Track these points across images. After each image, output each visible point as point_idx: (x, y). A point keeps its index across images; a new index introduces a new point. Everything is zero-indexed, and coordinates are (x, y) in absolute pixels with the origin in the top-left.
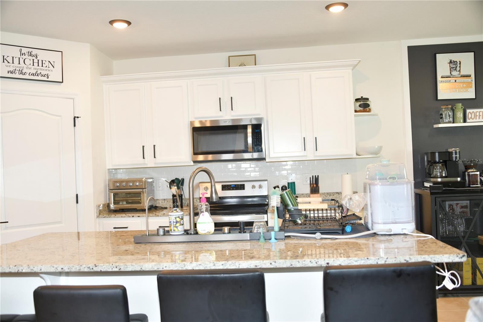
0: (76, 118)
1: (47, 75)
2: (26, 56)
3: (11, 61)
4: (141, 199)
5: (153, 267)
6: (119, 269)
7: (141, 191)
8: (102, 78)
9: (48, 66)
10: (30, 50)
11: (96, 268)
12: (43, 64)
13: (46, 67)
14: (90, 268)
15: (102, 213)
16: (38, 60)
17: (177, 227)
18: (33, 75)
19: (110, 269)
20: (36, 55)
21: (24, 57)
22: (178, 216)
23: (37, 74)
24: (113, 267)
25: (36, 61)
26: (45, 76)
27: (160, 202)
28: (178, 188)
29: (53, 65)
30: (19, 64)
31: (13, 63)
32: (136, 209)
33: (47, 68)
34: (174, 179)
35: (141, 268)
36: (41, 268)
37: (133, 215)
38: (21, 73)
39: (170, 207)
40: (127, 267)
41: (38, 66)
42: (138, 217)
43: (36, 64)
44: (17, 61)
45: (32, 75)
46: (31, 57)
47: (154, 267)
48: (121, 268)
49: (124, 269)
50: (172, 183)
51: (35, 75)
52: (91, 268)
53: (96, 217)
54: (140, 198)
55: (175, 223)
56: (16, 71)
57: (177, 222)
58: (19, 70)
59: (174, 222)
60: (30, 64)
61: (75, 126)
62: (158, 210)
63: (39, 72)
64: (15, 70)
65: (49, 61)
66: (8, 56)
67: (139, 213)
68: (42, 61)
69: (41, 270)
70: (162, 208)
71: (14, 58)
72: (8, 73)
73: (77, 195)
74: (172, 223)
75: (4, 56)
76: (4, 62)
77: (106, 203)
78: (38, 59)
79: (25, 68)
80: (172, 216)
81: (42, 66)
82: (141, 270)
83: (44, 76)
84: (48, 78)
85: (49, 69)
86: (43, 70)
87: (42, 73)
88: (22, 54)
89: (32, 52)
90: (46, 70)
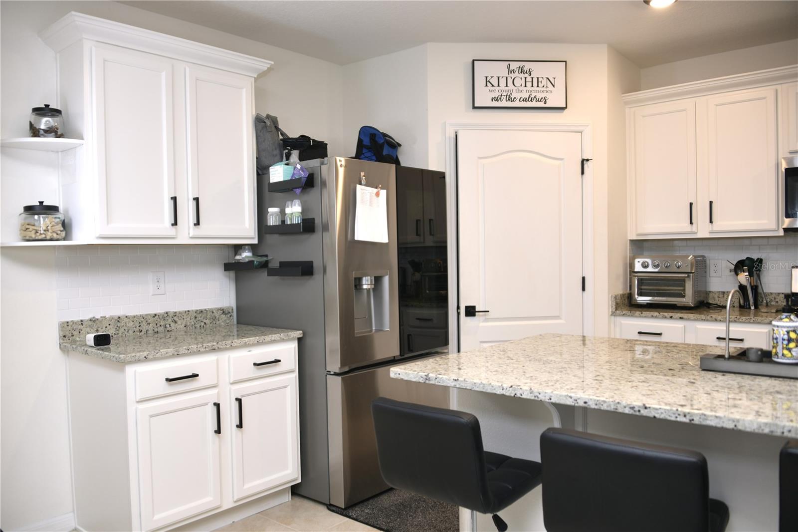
0: (585, 162)
1: (545, 99)
2: (517, 74)
3: (496, 84)
4: (684, 290)
5: (760, 427)
6: (691, 420)
7: (686, 277)
8: (623, 97)
9: (545, 86)
10: (522, 64)
11: (646, 411)
12: (539, 83)
13: (543, 87)
14: (635, 409)
15: (619, 308)
16: (532, 78)
17: (790, 350)
18: (525, 100)
19: (671, 417)
20: (529, 71)
21: (513, 75)
22: (792, 329)
23: (530, 99)
24: (679, 415)
25: (529, 79)
26: (542, 100)
27: (716, 296)
28: (751, 275)
29: (553, 83)
30: (507, 86)
31: (499, 86)
32: (676, 305)
33: (544, 89)
34: (745, 259)
35: (736, 426)
36: (551, 396)
37: (671, 314)
38: (510, 99)
39: (734, 306)
40: (706, 419)
41: (532, 86)
42: (681, 318)
43: (529, 84)
44: (503, 82)
45: (523, 100)
46: (522, 75)
47: (762, 428)
48: (695, 419)
49: (700, 422)
50: (740, 265)
51: (528, 100)
52: (637, 409)
53: (610, 313)
54: (682, 288)
55: (785, 342)
56: (502, 97)
57: (790, 340)
58: (507, 95)
59: (783, 340)
60: (521, 85)
61: (583, 173)
62: (712, 310)
63: (533, 96)
64: (501, 95)
65: (547, 78)
66: (492, 77)
67: (682, 313)
68: (538, 78)
69: (550, 399)
70: (720, 306)
71: (500, 78)
72: (492, 101)
73: (584, 279)
74: (780, 341)
75: (486, 77)
76: (486, 86)
77: (625, 292)
78: (532, 76)
79: (514, 91)
80: (780, 329)
81: (538, 86)
82: (735, 428)
83: (540, 101)
84: (545, 103)
85: (547, 89)
86: (539, 92)
87: (537, 97)
88: (511, 72)
89: (524, 66)
90: (543, 92)
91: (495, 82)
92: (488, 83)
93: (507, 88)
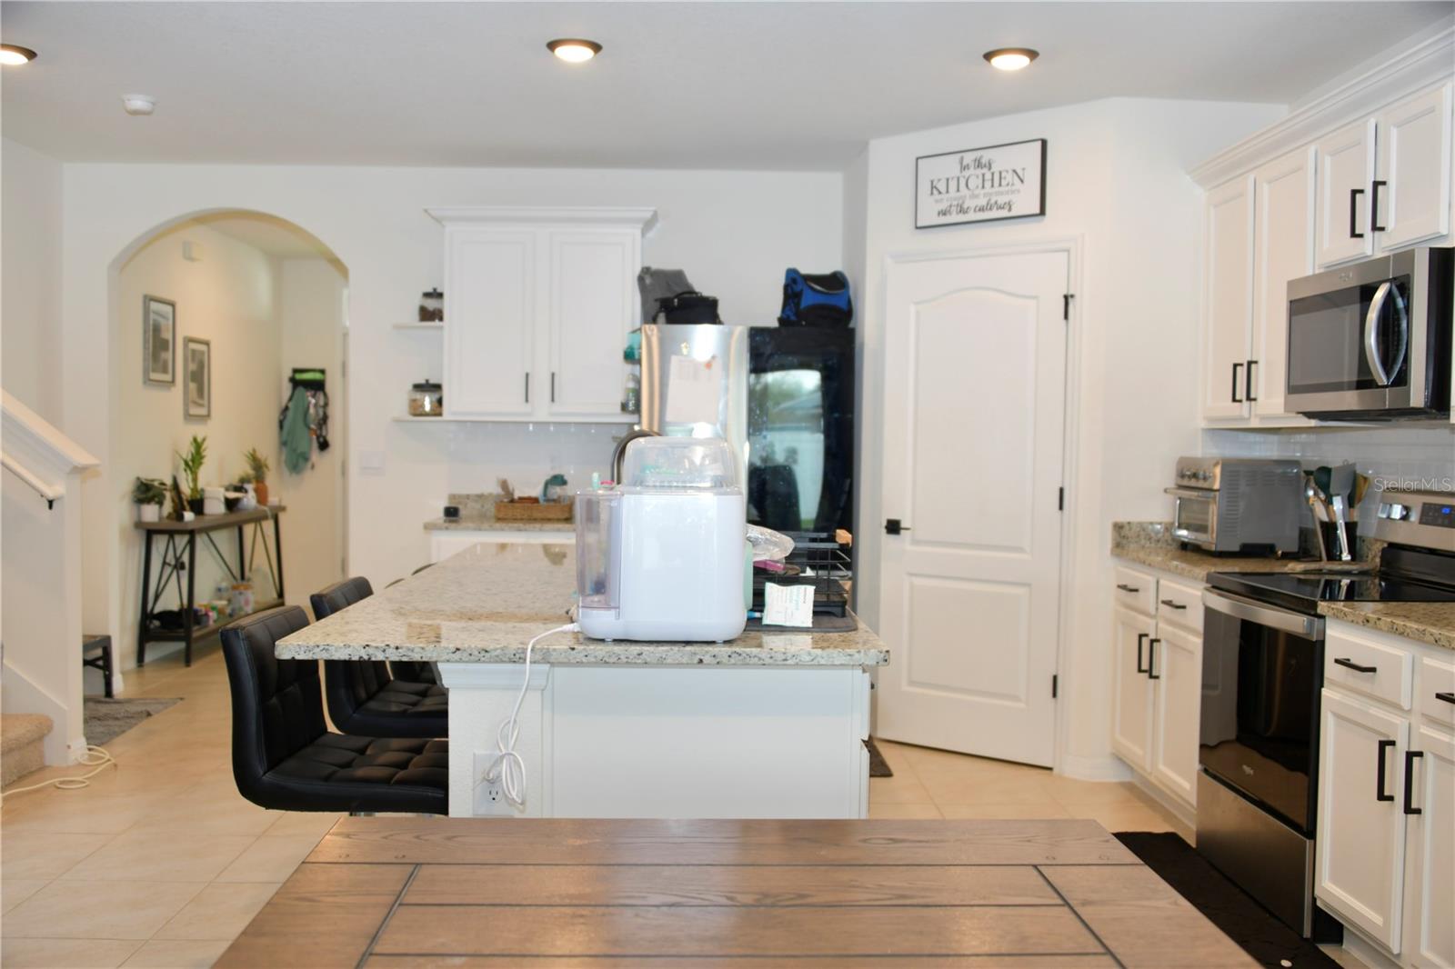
0: (1071, 299)
1: (1009, 203)
2: (972, 171)
3: (944, 189)
9: (1010, 183)
10: (978, 154)
12: (1003, 181)
13: (1008, 185)
16: (993, 174)
18: (982, 209)
20: (989, 163)
21: (966, 173)
23: (989, 206)
25: (988, 176)
26: (1005, 206)
29: (1015, 175)
30: (958, 191)
31: (947, 192)
33: (1009, 188)
38: (962, 210)
41: (992, 186)
43: (988, 184)
44: (953, 185)
45: (980, 210)
46: (979, 172)
51: (987, 208)
56: (951, 209)
58: (958, 205)
60: (977, 187)
61: (1065, 317)
63: (993, 201)
64: (951, 206)
65: (1014, 171)
66: (939, 180)
68: (1000, 173)
71: (950, 180)
72: (939, 215)
73: (1062, 490)
75: (932, 182)
76: (932, 193)
79: (968, 197)
81: (1000, 185)
83: (1003, 207)
84: (1010, 210)
85: (1014, 188)
86: (1002, 193)
87: (999, 203)
88: (964, 168)
89: (981, 157)
90: (1007, 193)
91: (942, 187)
92: (935, 192)
93: (958, 194)
